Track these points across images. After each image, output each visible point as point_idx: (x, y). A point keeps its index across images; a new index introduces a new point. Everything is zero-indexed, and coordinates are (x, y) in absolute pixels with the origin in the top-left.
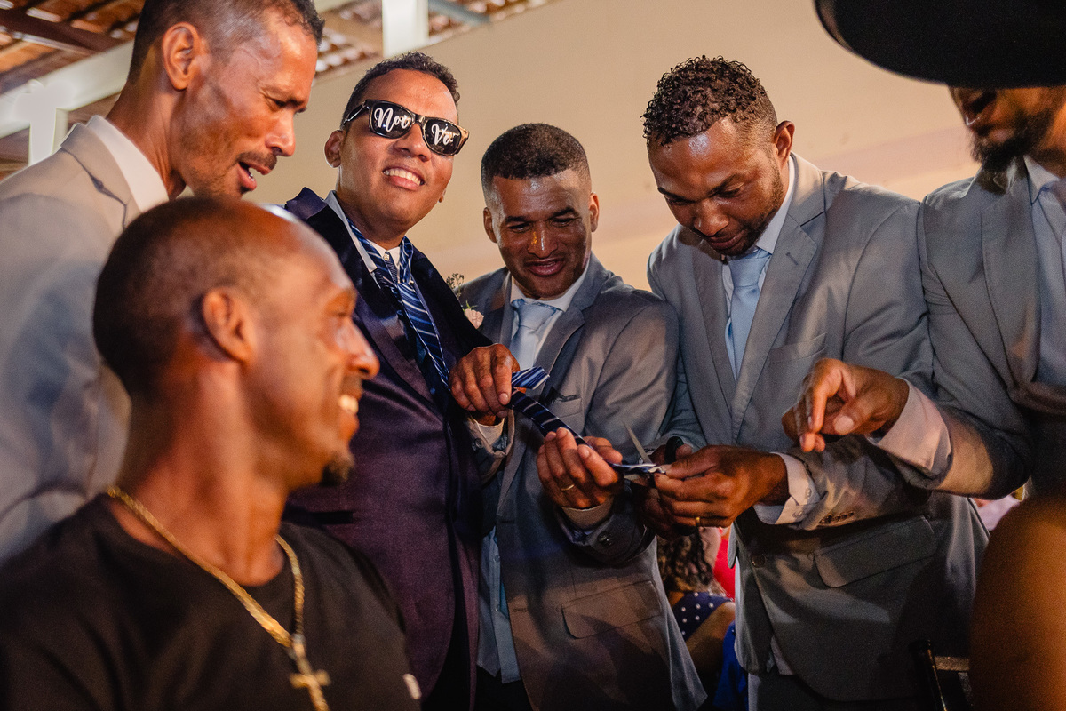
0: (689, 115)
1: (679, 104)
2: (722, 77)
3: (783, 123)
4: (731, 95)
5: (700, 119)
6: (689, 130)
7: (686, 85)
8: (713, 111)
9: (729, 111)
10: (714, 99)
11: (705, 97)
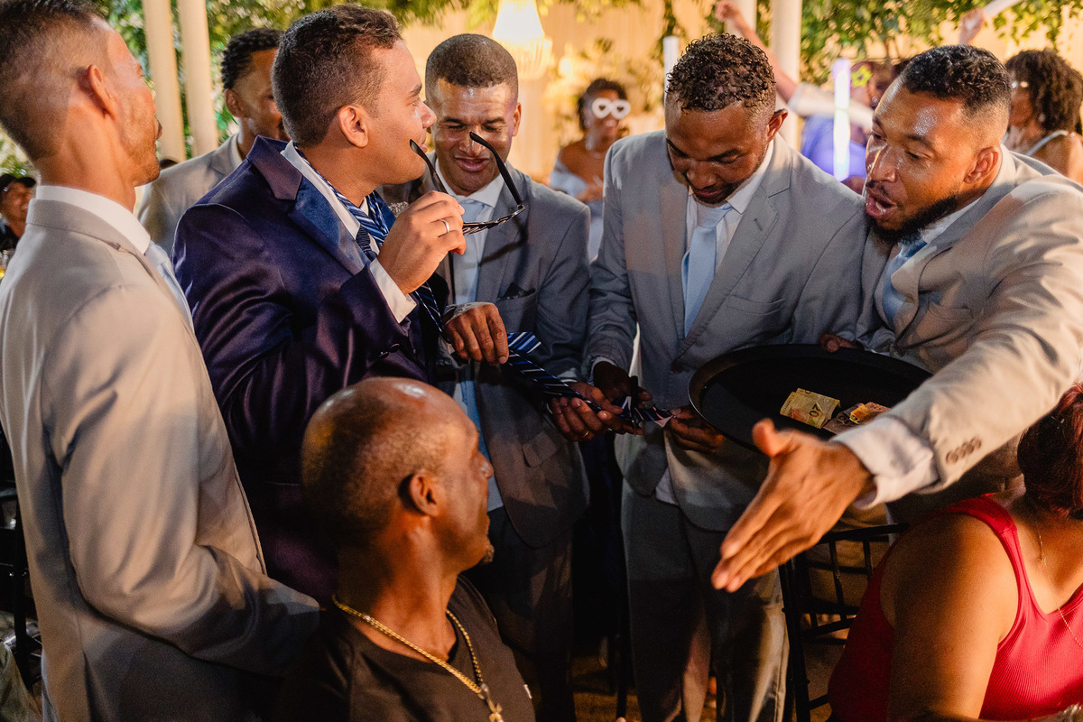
0: (712, 92)
1: (704, 80)
2: (745, 63)
3: (780, 111)
4: (748, 82)
5: (719, 98)
6: (708, 105)
7: (716, 63)
8: (731, 94)
9: (744, 96)
10: (734, 83)
11: (727, 79)
